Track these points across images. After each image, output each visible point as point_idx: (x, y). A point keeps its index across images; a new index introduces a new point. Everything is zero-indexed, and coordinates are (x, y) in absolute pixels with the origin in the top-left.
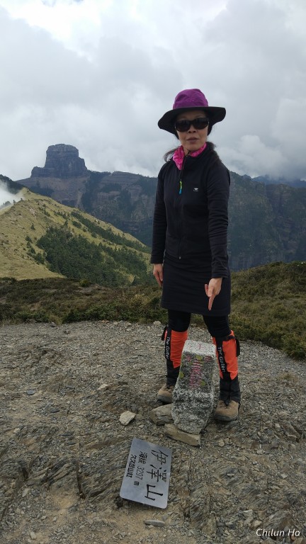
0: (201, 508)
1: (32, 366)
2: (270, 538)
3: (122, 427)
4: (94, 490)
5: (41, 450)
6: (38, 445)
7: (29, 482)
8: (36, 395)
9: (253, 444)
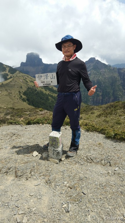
0: (51, 180)
1: (8, 139)
2: (69, 188)
3: (34, 158)
4: (20, 175)
5: (6, 164)
6: (5, 163)
7: (1, 173)
8: (8, 148)
9: (75, 163)
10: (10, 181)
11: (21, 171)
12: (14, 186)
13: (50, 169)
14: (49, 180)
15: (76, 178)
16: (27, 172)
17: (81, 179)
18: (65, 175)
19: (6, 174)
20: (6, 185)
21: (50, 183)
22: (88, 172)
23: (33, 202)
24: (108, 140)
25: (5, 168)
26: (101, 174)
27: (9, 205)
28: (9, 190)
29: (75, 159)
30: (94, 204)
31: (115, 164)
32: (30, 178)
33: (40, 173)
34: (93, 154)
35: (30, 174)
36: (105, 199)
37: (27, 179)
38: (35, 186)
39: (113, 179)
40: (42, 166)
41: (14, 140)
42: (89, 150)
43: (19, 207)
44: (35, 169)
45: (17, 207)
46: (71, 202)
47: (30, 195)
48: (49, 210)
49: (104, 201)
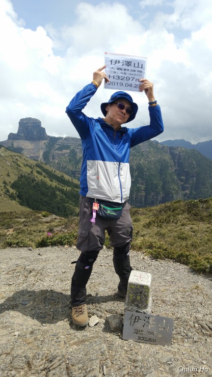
1: (23, 284)
3: (92, 329)
5: (38, 346)
6: (36, 343)
7: (33, 371)
8: (28, 305)
9: (182, 339)
11: (80, 366)
13: (139, 357)
16: (93, 369)
19: (44, 372)
25: (38, 357)
29: (179, 329)
33: (120, 369)
34: (204, 314)
35: (100, 372)
40: (119, 350)
41: (34, 284)
42: (193, 305)
44: (107, 359)
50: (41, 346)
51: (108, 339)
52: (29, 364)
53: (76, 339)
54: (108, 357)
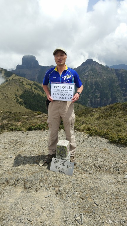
1: (12, 148)
2: (81, 199)
3: (41, 168)
4: (29, 187)
6: (12, 174)
7: (9, 185)
8: (13, 157)
9: (84, 172)
10: (19, 193)
11: (30, 182)
12: (24, 198)
13: (59, 179)
14: (60, 191)
15: (86, 187)
16: (36, 184)
17: (91, 189)
18: (75, 185)
19: (14, 185)
20: (16, 197)
21: (61, 194)
22: (97, 181)
23: (46, 215)
24: (112, 145)
25: (12, 179)
26: (111, 183)
27: (21, 219)
28: (19, 203)
29: (83, 168)
30: (107, 215)
31: (124, 171)
32: (40, 189)
33: (49, 184)
34: (100, 161)
35: (39, 185)
36: (119, 210)
37: (37, 191)
38: (46, 197)
39: (123, 187)
40: (51, 176)
41: (18, 148)
42: (96, 157)
43: (31, 221)
44: (44, 180)
45: (29, 221)
46: (84, 214)
47: (42, 208)
48: (63, 224)
49: (118, 211)
50: (15, 175)
51: (47, 172)
52: (7, 182)
53: (32, 172)
54: (44, 179)
